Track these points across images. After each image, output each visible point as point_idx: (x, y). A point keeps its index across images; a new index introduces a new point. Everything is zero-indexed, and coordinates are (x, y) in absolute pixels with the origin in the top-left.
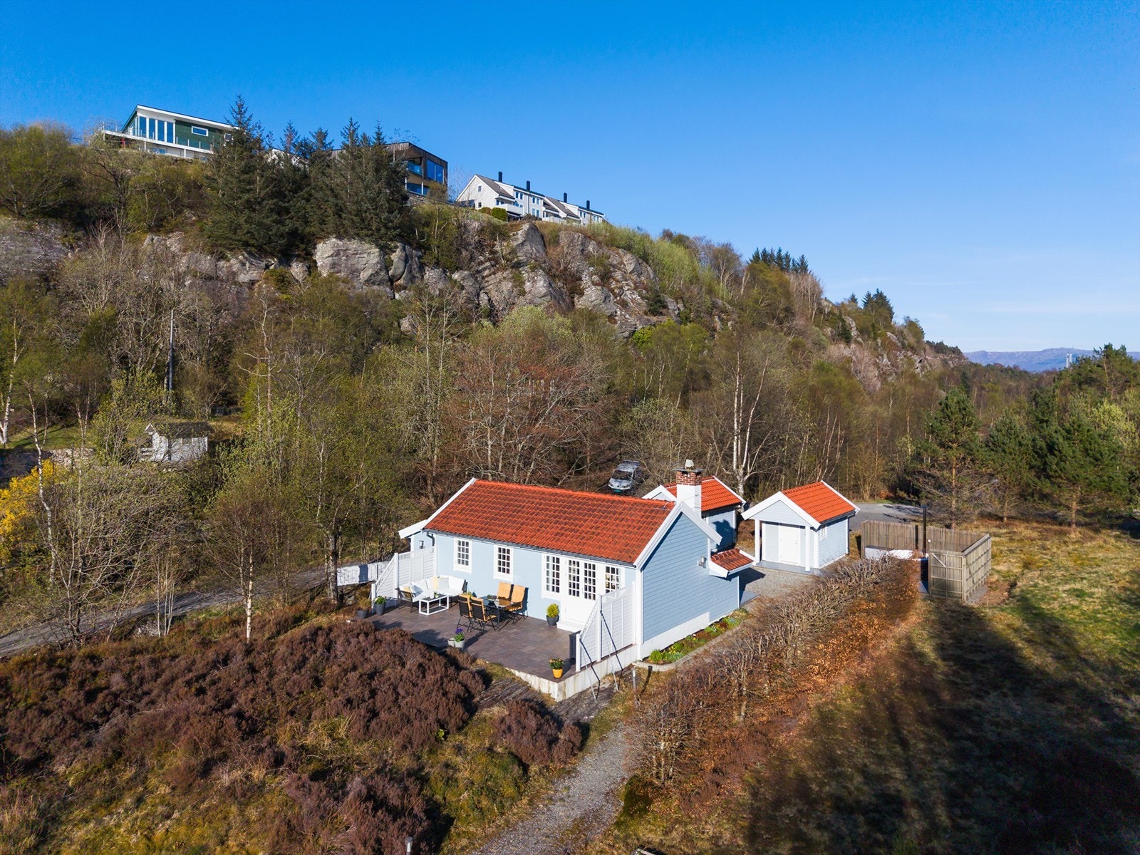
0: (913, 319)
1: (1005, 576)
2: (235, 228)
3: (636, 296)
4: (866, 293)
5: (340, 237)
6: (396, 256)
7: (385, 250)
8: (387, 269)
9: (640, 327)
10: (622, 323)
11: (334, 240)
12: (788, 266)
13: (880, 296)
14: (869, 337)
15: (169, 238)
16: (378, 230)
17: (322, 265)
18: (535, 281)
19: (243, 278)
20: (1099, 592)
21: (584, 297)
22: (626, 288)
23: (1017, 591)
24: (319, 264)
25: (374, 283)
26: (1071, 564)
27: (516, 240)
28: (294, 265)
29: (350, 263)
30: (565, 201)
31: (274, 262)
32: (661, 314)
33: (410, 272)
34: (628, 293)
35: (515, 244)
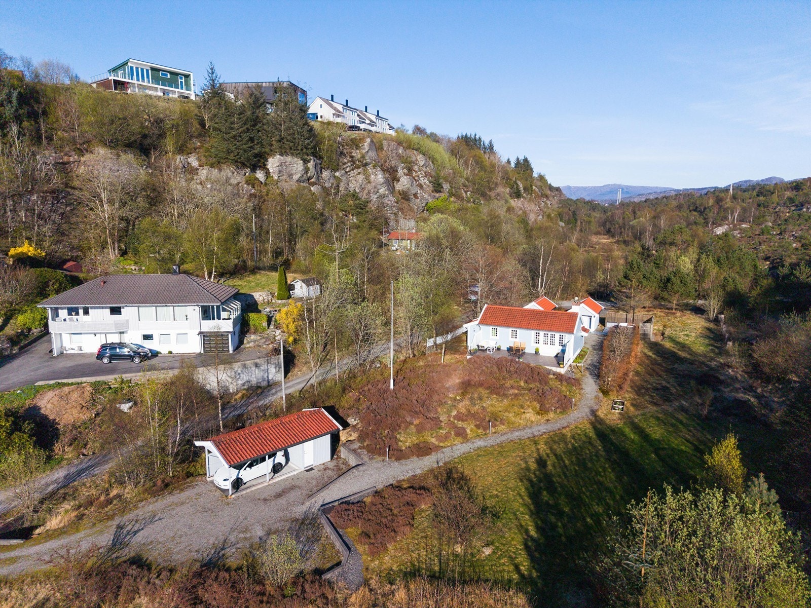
0: (542, 174)
1: (659, 330)
2: (229, 152)
3: (426, 181)
4: (516, 158)
5: (281, 155)
6: (311, 165)
7: (306, 162)
8: (307, 172)
9: (430, 200)
10: (422, 199)
11: (279, 156)
12: (480, 145)
13: (526, 160)
14: (528, 193)
15: (189, 157)
16: (302, 150)
17: (273, 172)
18: (376, 175)
19: (234, 181)
20: (693, 334)
21: (400, 183)
22: (421, 176)
23: (666, 335)
24: (271, 171)
25: (300, 182)
26: (680, 325)
27: (364, 149)
28: (258, 172)
29: (288, 170)
30: (366, 111)
31: (248, 170)
32: (440, 192)
33: (317, 174)
34: (422, 179)
35: (364, 151)
